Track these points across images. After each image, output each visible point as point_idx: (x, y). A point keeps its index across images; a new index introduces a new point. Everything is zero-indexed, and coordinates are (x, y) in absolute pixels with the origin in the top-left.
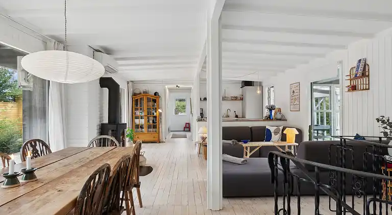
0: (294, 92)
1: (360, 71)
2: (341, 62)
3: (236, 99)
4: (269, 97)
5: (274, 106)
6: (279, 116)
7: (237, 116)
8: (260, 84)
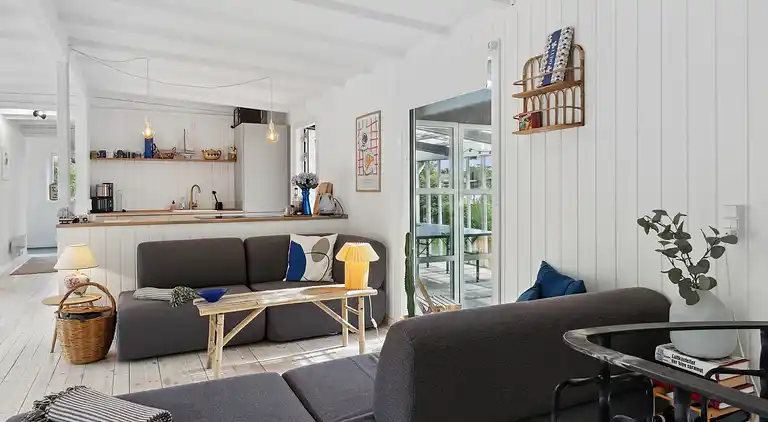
0: (365, 138)
1: (559, 66)
2: (495, 46)
3: (216, 156)
4: (306, 154)
5: (314, 177)
6: (328, 207)
7: (219, 206)
8: (282, 119)
